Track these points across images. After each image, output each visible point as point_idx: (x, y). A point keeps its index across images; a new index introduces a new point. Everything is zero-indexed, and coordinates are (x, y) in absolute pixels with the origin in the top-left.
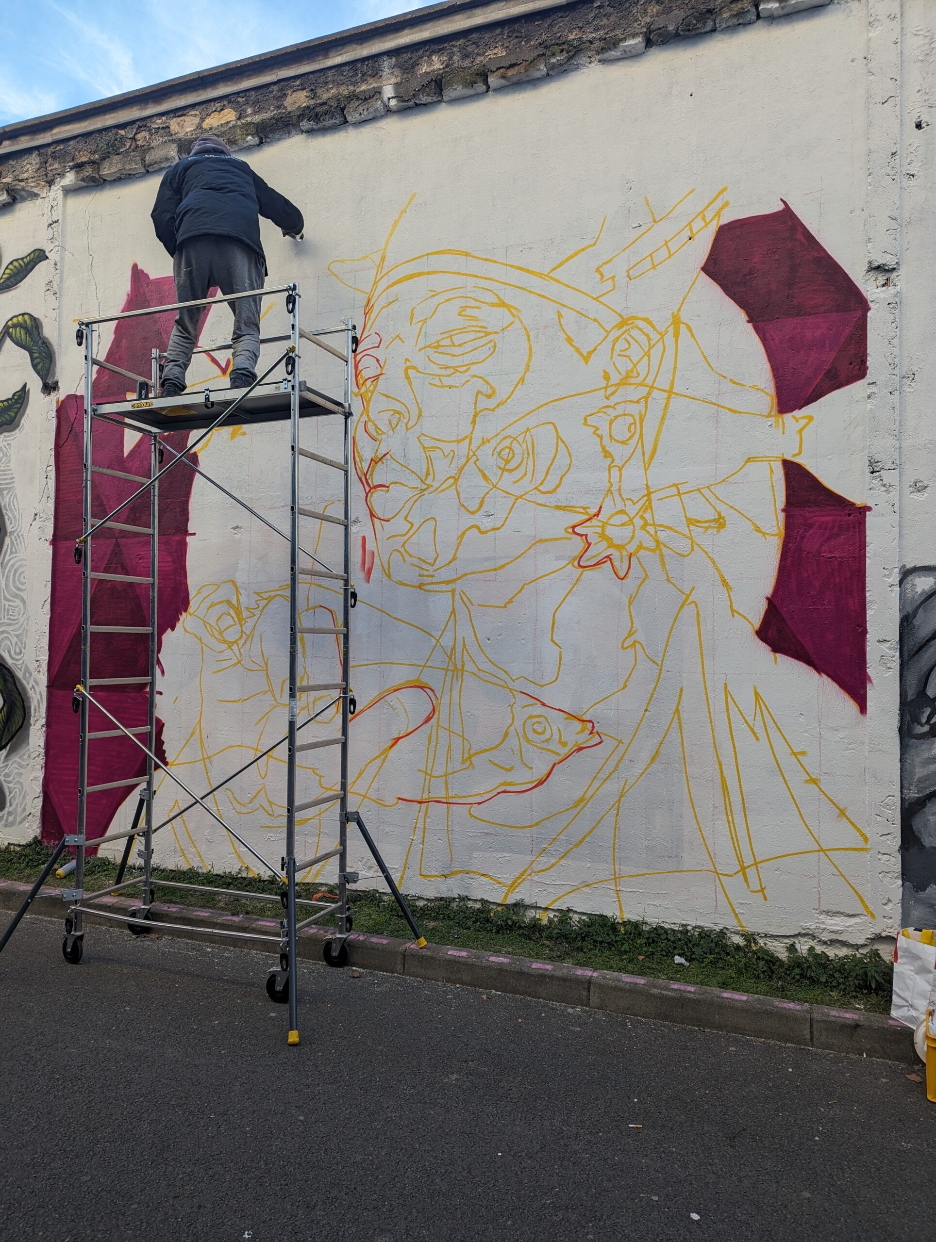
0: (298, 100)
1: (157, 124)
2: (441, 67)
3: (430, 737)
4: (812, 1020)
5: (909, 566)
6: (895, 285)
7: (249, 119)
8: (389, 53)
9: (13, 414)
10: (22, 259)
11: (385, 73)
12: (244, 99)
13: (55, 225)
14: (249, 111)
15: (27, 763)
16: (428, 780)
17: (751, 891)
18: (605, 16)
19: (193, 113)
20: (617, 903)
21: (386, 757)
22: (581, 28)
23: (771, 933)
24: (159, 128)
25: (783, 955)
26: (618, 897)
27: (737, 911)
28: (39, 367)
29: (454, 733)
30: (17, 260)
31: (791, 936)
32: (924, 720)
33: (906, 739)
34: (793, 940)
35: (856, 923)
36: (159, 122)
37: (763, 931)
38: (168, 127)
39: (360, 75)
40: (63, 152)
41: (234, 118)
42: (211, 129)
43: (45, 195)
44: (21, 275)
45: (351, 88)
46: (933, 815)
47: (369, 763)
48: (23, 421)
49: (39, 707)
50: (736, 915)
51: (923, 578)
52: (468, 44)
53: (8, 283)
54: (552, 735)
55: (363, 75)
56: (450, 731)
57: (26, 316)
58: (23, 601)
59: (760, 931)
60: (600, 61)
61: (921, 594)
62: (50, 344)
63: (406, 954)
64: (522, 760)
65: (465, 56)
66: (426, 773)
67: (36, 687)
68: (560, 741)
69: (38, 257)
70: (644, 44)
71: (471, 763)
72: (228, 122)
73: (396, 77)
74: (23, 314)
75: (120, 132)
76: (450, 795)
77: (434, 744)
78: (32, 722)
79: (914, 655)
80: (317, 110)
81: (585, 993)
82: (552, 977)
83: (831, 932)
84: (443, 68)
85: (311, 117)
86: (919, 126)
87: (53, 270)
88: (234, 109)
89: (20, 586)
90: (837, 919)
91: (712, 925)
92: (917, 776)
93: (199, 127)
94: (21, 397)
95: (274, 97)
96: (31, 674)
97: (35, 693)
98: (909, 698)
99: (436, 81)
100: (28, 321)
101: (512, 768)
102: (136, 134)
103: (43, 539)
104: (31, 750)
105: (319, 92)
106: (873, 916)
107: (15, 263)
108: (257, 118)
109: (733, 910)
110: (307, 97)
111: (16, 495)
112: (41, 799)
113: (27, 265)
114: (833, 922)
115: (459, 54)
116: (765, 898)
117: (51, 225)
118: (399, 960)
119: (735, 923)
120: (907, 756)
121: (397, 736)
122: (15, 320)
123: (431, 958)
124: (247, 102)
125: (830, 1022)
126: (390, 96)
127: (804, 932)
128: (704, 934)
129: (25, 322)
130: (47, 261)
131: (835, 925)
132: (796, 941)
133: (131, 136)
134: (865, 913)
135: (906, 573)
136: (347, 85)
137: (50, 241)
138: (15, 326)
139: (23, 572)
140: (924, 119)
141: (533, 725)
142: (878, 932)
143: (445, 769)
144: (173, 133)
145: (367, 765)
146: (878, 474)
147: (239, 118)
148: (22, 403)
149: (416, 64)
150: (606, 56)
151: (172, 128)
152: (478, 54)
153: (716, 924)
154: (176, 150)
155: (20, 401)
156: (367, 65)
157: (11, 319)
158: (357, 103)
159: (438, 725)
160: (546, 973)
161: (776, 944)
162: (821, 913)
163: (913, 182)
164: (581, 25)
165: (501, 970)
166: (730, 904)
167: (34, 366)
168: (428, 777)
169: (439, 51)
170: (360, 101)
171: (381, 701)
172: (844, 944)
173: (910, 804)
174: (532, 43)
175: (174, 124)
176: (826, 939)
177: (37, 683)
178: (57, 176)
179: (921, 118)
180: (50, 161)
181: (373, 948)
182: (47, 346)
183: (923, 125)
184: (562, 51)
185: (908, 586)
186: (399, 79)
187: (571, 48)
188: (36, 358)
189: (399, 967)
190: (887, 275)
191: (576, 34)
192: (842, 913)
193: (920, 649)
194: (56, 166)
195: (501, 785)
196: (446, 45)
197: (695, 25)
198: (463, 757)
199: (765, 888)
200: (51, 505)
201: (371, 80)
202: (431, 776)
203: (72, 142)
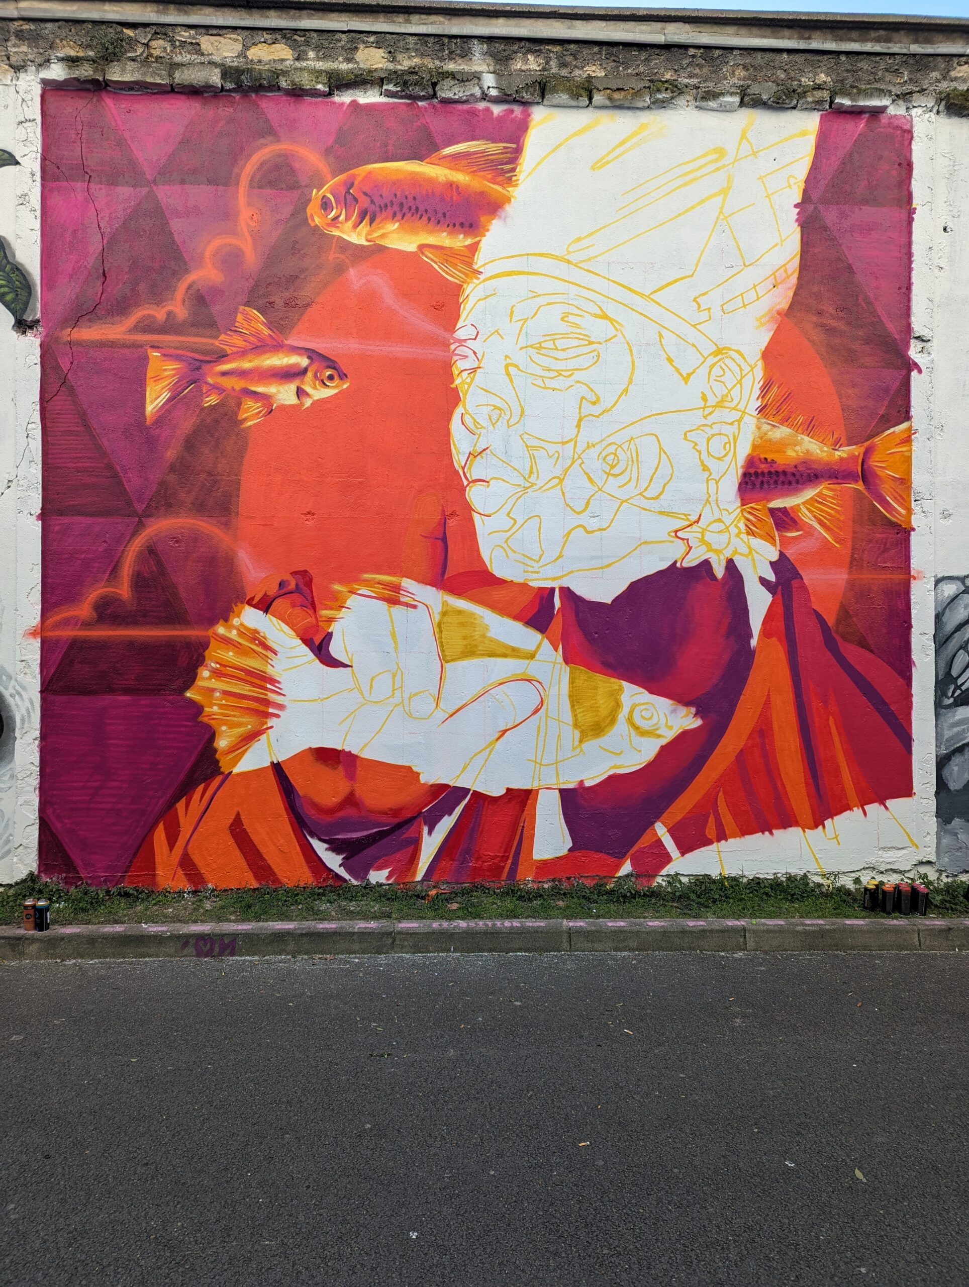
0: (374, 58)
1: (183, 36)
2: (538, 69)
3: (539, 728)
5: (939, 576)
6: (929, 353)
7: (311, 64)
8: (482, 38)
11: (476, 58)
12: (303, 39)
13: (28, 124)
14: (311, 54)
15: (9, 785)
16: (537, 769)
17: (828, 839)
18: (697, 65)
19: (233, 36)
21: (492, 749)
22: (676, 71)
23: (841, 870)
24: (185, 42)
25: (851, 886)
26: (720, 858)
27: (817, 856)
29: (563, 722)
31: (858, 871)
32: (950, 694)
33: (938, 709)
34: (858, 874)
35: (904, 854)
36: (185, 35)
37: (837, 870)
38: (198, 44)
39: (447, 52)
40: (35, 33)
41: (291, 57)
42: (260, 61)
43: (9, 82)
45: (438, 63)
46: (956, 765)
47: (474, 756)
49: (29, 716)
50: (817, 859)
51: (949, 585)
52: (565, 53)
55: (451, 52)
56: (559, 721)
60: (696, 107)
61: (948, 597)
62: (29, 273)
63: (571, 932)
64: (631, 744)
65: (563, 65)
66: (536, 762)
67: (23, 693)
70: (738, 104)
71: (582, 750)
72: (283, 60)
73: (488, 65)
75: (125, 30)
77: (544, 734)
78: (17, 733)
79: (943, 644)
80: (405, 77)
81: (742, 940)
83: (887, 863)
84: (540, 71)
85: (398, 83)
86: (945, 229)
87: (31, 181)
88: (290, 46)
90: (891, 852)
92: (946, 737)
93: (242, 55)
95: (342, 47)
96: (10, 677)
97: (22, 699)
98: (940, 677)
99: (540, 83)
102: (150, 40)
103: (25, 512)
104: (18, 769)
105: (400, 57)
106: (917, 847)
108: (320, 65)
110: (383, 57)
112: (37, 826)
114: (888, 855)
115: (556, 60)
116: (839, 843)
117: (22, 122)
118: (565, 938)
119: (816, 866)
120: (939, 722)
121: (504, 728)
124: (307, 43)
126: (491, 85)
127: (867, 866)
128: (791, 878)
130: (18, 166)
131: (889, 857)
132: (861, 874)
133: (146, 42)
134: (911, 846)
135: (938, 581)
136: (432, 59)
137: (21, 144)
140: (950, 225)
142: (920, 859)
143: (555, 758)
144: (206, 53)
146: (919, 502)
149: (508, 58)
150: (704, 104)
151: (203, 46)
152: (576, 67)
153: (800, 870)
154: (219, 75)
156: (455, 44)
158: (452, 83)
159: (547, 716)
161: (846, 879)
162: (879, 850)
163: (942, 273)
164: (676, 68)
166: (812, 850)
168: (538, 766)
169: (537, 53)
170: (456, 82)
171: (486, 695)
172: (894, 871)
173: (941, 758)
174: (630, 71)
175: (207, 43)
176: (883, 870)
177: (23, 688)
178: (29, 63)
179: (948, 224)
182: (23, 275)
183: (948, 229)
184: (666, 89)
185: (939, 591)
186: (492, 68)
187: (675, 89)
190: (924, 344)
191: (672, 75)
193: (947, 640)
196: (542, 48)
197: (784, 100)
198: (573, 745)
200: (36, 472)
201: (460, 61)
202: (540, 764)
203: (49, 25)
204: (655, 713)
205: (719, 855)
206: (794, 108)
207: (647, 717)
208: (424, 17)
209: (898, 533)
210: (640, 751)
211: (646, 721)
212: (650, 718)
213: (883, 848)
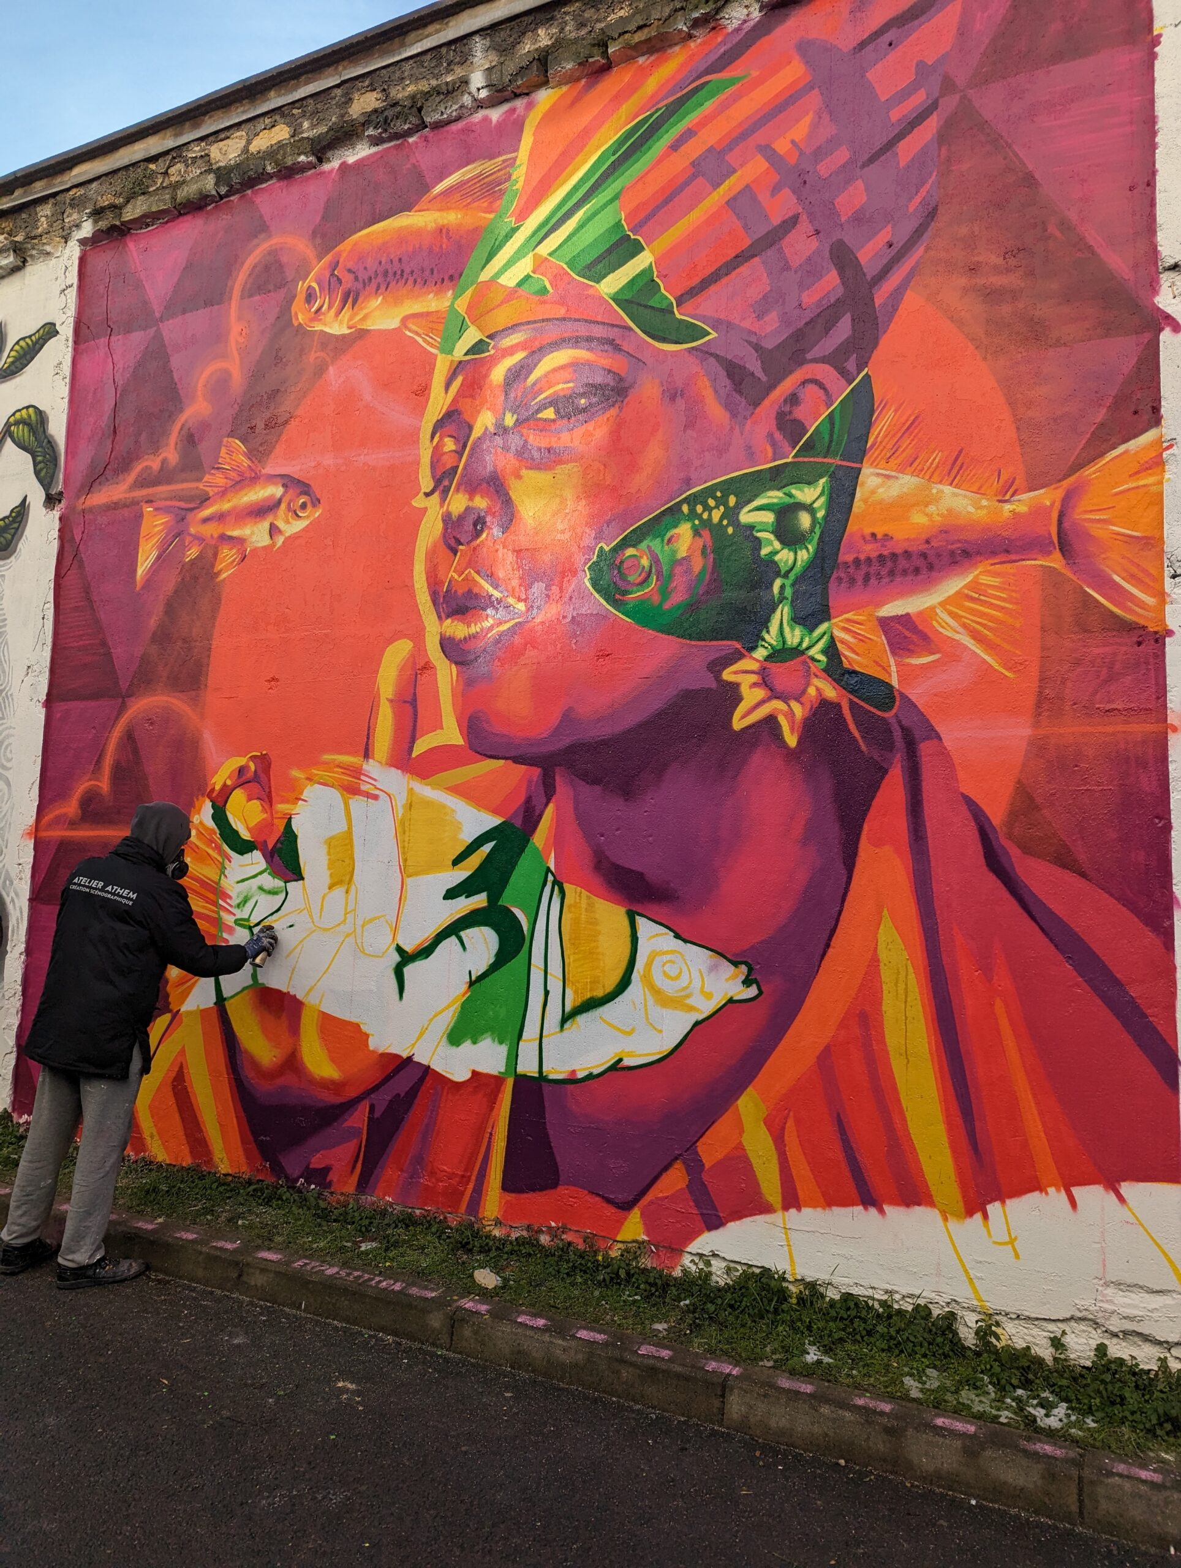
0: (366, 102)
1: (195, 152)
2: (549, 42)
4: (1081, 1478)
7: (305, 135)
8: (483, 31)
9: (9, 537)
10: (30, 337)
11: (475, 58)
12: (300, 110)
13: (69, 291)
14: (306, 125)
15: (2, 1005)
19: (238, 134)
20: (786, 1248)
23: (1027, 1314)
24: (196, 157)
25: (1046, 1353)
26: (788, 1240)
27: (972, 1272)
28: (43, 474)
30: (23, 339)
31: (1058, 1320)
34: (1062, 1326)
35: (1165, 1306)
37: (1013, 1310)
38: (208, 155)
39: (445, 64)
40: (83, 197)
41: (287, 136)
42: (259, 152)
43: (59, 254)
44: (28, 357)
45: (433, 81)
47: (435, 1016)
48: (20, 545)
52: (584, 8)
53: (13, 368)
54: (691, 981)
55: (449, 63)
57: (31, 410)
58: (8, 784)
63: (456, 1317)
65: (581, 25)
67: (15, 900)
69: (48, 333)
72: (280, 142)
73: (490, 61)
74: (27, 408)
75: (149, 166)
78: (9, 948)
80: (388, 113)
81: (716, 1402)
82: (667, 1372)
83: (1125, 1318)
84: (551, 44)
85: (378, 123)
87: (64, 348)
88: (286, 124)
89: (5, 763)
90: (1133, 1295)
93: (246, 150)
94: (20, 514)
95: (336, 104)
96: (12, 883)
97: (15, 908)
99: (540, 61)
100: (33, 416)
102: (168, 167)
103: (35, 699)
104: (6, 988)
105: (392, 90)
107: (22, 343)
108: (315, 133)
110: (374, 98)
111: (7, 643)
112: (14, 1056)
113: (34, 344)
114: (1126, 1301)
115: (572, 23)
117: (65, 290)
119: (969, 1293)
122: (18, 415)
124: (303, 114)
125: (1114, 1485)
126: (480, 85)
129: (30, 416)
130: (59, 336)
131: (1129, 1306)
132: (1068, 1330)
133: (165, 170)
136: (428, 79)
137: (61, 313)
138: (17, 423)
139: (10, 744)
144: (214, 161)
147: (293, 136)
148: (20, 522)
149: (516, 43)
151: (212, 156)
152: (597, 20)
154: (214, 180)
155: (19, 519)
156: (454, 50)
157: (14, 414)
158: (439, 99)
161: (1035, 1331)
162: (1107, 1285)
167: (37, 473)
169: (550, 22)
170: (443, 97)
172: (1146, 1339)
175: (215, 150)
176: (1116, 1330)
177: (17, 895)
178: (75, 227)
180: (68, 211)
181: (411, 1306)
182: (52, 448)
186: (493, 64)
188: (40, 462)
189: (445, 1338)
194: (75, 216)
196: (556, 13)
200: (47, 654)
201: (458, 69)
203: (94, 185)
204: (685, 969)
205: (786, 1234)
207: (672, 974)
208: (419, 32)
209: (1139, 644)
210: (661, 1031)
211: (671, 983)
212: (677, 978)
213: (1118, 1284)
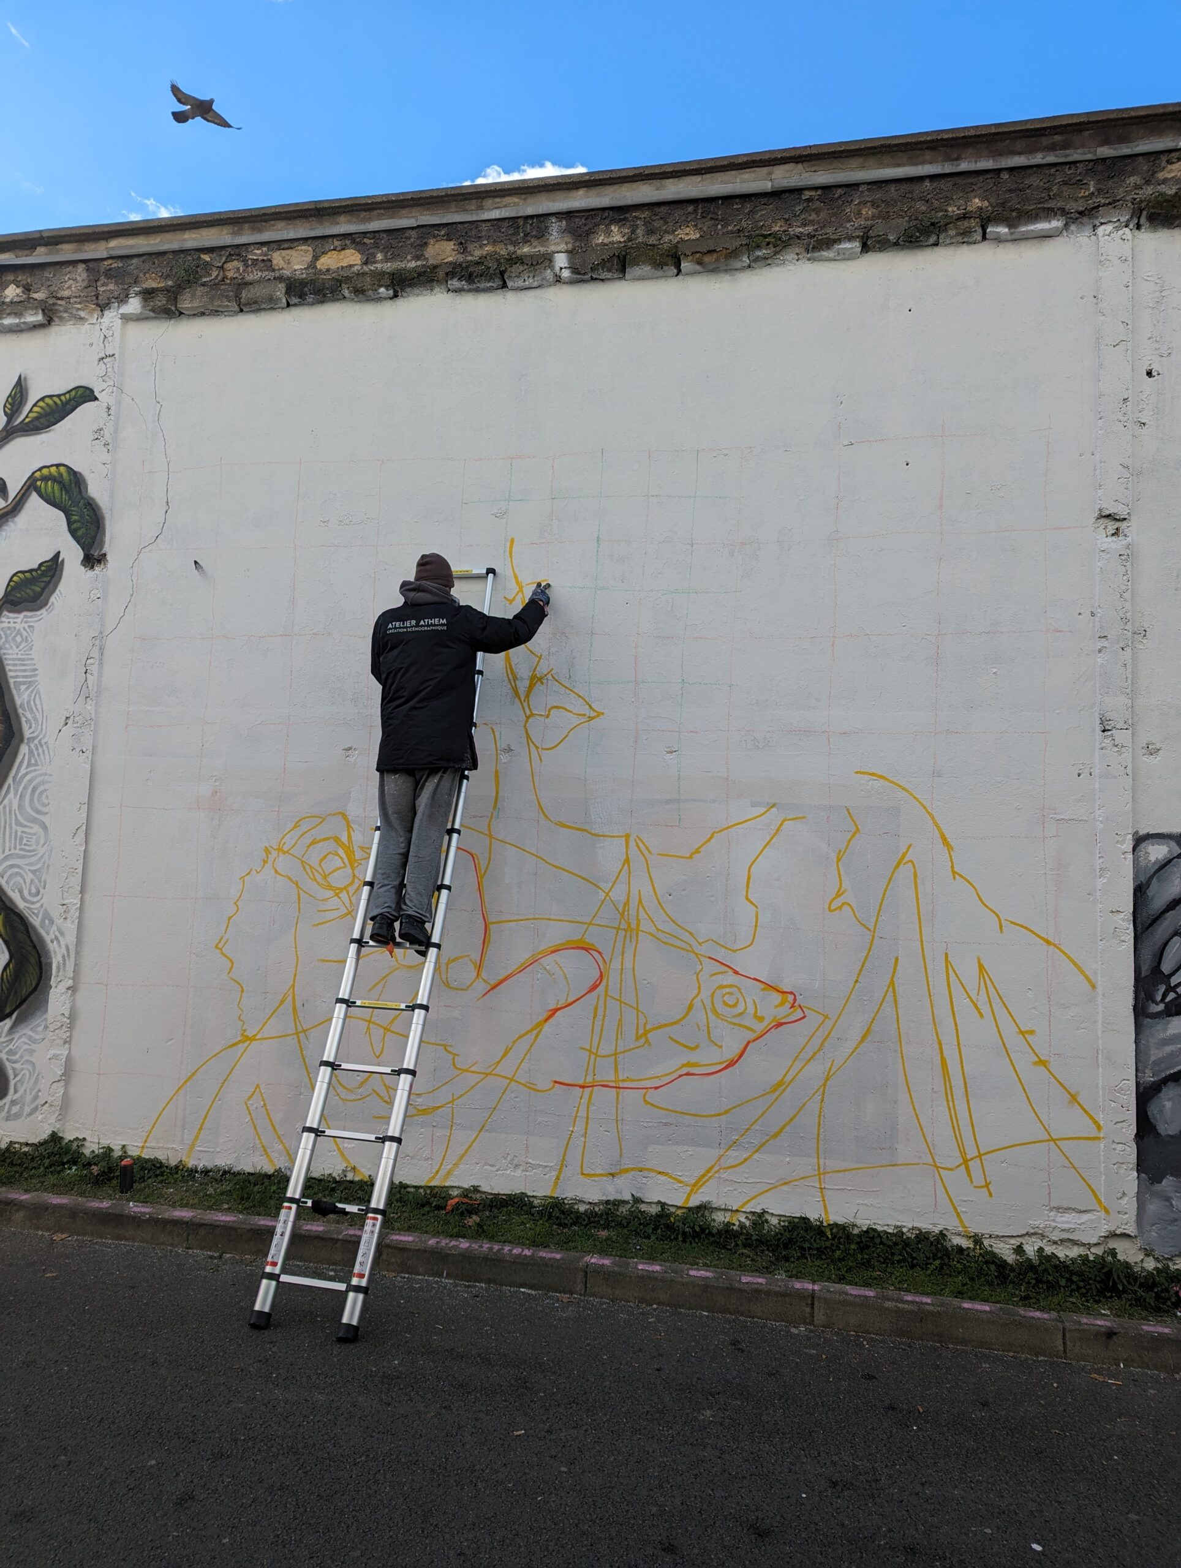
0: (443, 251)
1: (256, 254)
2: (622, 240)
3: (596, 1008)
4: (1064, 1329)
5: (1142, 832)
6: (1125, 535)
7: (379, 266)
8: (558, 215)
9: (38, 589)
10: (59, 396)
11: (552, 237)
12: (372, 241)
13: (108, 359)
14: (379, 256)
15: (42, 1036)
16: (592, 1060)
17: (975, 1187)
18: (814, 210)
19: (304, 248)
20: (821, 1203)
21: (539, 1032)
22: (786, 220)
23: (997, 1233)
24: (257, 260)
25: (1010, 1258)
26: (823, 1197)
27: (959, 1209)
28: (80, 533)
29: (625, 1004)
30: (51, 397)
31: (1018, 1236)
32: (1159, 998)
33: (1141, 1018)
34: (1020, 1240)
35: (1088, 1220)
36: (257, 253)
37: (988, 1232)
38: (270, 261)
39: (522, 235)
40: (121, 271)
41: (359, 262)
42: (328, 270)
43: (94, 321)
44: (57, 416)
45: (511, 248)
46: (1169, 1100)
47: (518, 1039)
48: (52, 599)
49: (64, 964)
50: (958, 1214)
51: (1156, 847)
52: (653, 217)
53: (37, 423)
54: (746, 1008)
55: (526, 235)
56: (621, 1002)
57: (62, 469)
58: (44, 827)
59: (984, 1232)
60: (809, 259)
61: (1155, 862)
62: (99, 508)
63: (588, 1270)
64: (710, 1037)
65: (651, 232)
67: (60, 938)
68: (755, 1016)
69: (81, 396)
70: (860, 249)
72: (351, 266)
73: (567, 243)
74: (58, 465)
75: (203, 256)
76: (621, 1078)
77: (601, 1017)
78: (53, 983)
79: (1148, 928)
80: (471, 269)
81: (808, 1310)
82: (768, 1293)
83: (1063, 1230)
84: (625, 242)
85: (462, 276)
86: (1149, 374)
87: (105, 415)
88: (359, 252)
89: (40, 808)
90: (1067, 1215)
91: (931, 1226)
92: (1152, 1059)
93: (312, 265)
94: (52, 569)
95: (412, 245)
96: (52, 922)
97: (60, 946)
98: (1143, 974)
99: (618, 256)
100: (65, 475)
101: (697, 1047)
102: (225, 263)
103: (78, 750)
104: (50, 1020)
105: (470, 247)
107: (48, 400)
108: (389, 267)
109: (955, 1208)
110: (453, 250)
111: (38, 692)
112: (63, 1084)
113: (64, 404)
114: (1063, 1219)
115: (643, 228)
117: (103, 359)
118: (580, 1278)
119: (957, 1223)
120: (1141, 1036)
121: (553, 1007)
122: (45, 471)
123: (620, 1274)
124: (376, 246)
125: (1084, 1331)
126: (563, 265)
127: (1032, 1231)
128: (922, 1237)
129: (61, 475)
130: (96, 402)
131: (1066, 1222)
132: (1024, 1242)
133: (220, 265)
134: (1099, 1209)
135: (1140, 840)
136: (505, 244)
137: (101, 379)
138: (44, 479)
139: (46, 790)
140: (1155, 368)
141: (723, 996)
142: (1112, 1229)
144: (277, 268)
145: (515, 1042)
146: (1109, 733)
147: (366, 263)
148: (52, 576)
149: (589, 233)
150: (817, 254)
151: (275, 262)
152: (666, 232)
154: (284, 291)
155: (50, 573)
156: (531, 225)
157: (40, 469)
158: (521, 268)
160: (761, 1287)
161: (1002, 1245)
162: (1051, 1210)
163: (1145, 430)
164: (787, 216)
165: (706, 1286)
167: (73, 532)
169: (621, 222)
170: (526, 267)
171: (535, 964)
172: (1075, 1243)
173: (1145, 1088)
174: (729, 228)
175: (278, 258)
176: (1056, 1239)
177: (62, 933)
178: (113, 300)
179: (1152, 366)
180: (103, 279)
181: (546, 1265)
182: (94, 510)
183: (1154, 373)
184: (768, 244)
185: (1141, 854)
186: (570, 246)
187: (779, 242)
188: (75, 522)
189: (580, 1287)
190: (1118, 524)
191: (781, 226)
192: (1073, 1209)
193: (1154, 921)
194: (111, 287)
195: (683, 1066)
196: (628, 215)
197: (918, 237)
198: (637, 1032)
199: (990, 1183)
200: (91, 708)
201: (535, 243)
202: (596, 1055)
203: (135, 261)
206: (936, 244)
208: (498, 200)
209: (1079, 775)
213: (1058, 1209)
